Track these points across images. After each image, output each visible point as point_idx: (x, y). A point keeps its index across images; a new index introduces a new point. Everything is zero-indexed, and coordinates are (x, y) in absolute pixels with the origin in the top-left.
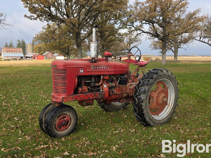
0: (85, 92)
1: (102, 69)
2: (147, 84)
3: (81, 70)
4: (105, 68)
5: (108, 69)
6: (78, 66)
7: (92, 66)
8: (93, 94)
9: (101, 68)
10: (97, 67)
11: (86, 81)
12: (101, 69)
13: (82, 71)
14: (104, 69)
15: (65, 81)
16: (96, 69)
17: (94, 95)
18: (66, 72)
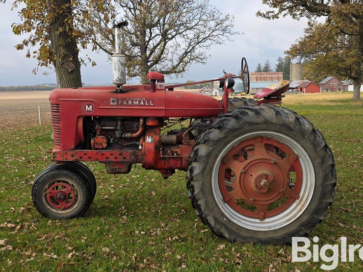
0: (101, 147)
1: (136, 105)
2: (205, 141)
3: (87, 106)
4: (142, 103)
5: (149, 106)
6: (81, 100)
7: (111, 99)
8: (116, 152)
9: (133, 103)
10: (123, 102)
11: (104, 128)
12: (133, 105)
13: (89, 108)
14: (139, 105)
15: (59, 125)
16: (122, 104)
17: (120, 155)
18: (59, 109)
